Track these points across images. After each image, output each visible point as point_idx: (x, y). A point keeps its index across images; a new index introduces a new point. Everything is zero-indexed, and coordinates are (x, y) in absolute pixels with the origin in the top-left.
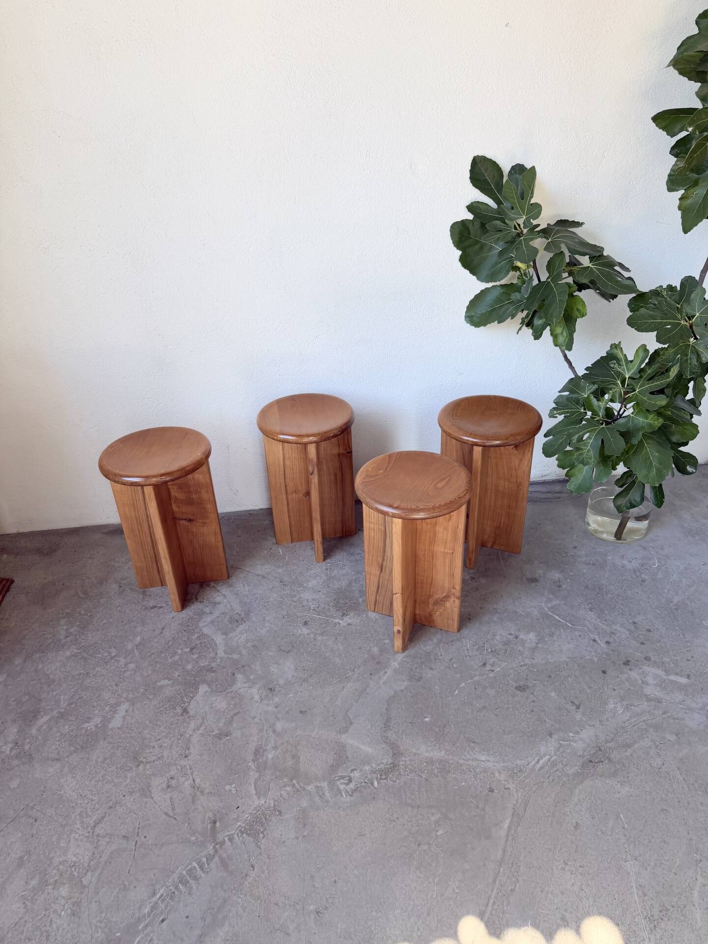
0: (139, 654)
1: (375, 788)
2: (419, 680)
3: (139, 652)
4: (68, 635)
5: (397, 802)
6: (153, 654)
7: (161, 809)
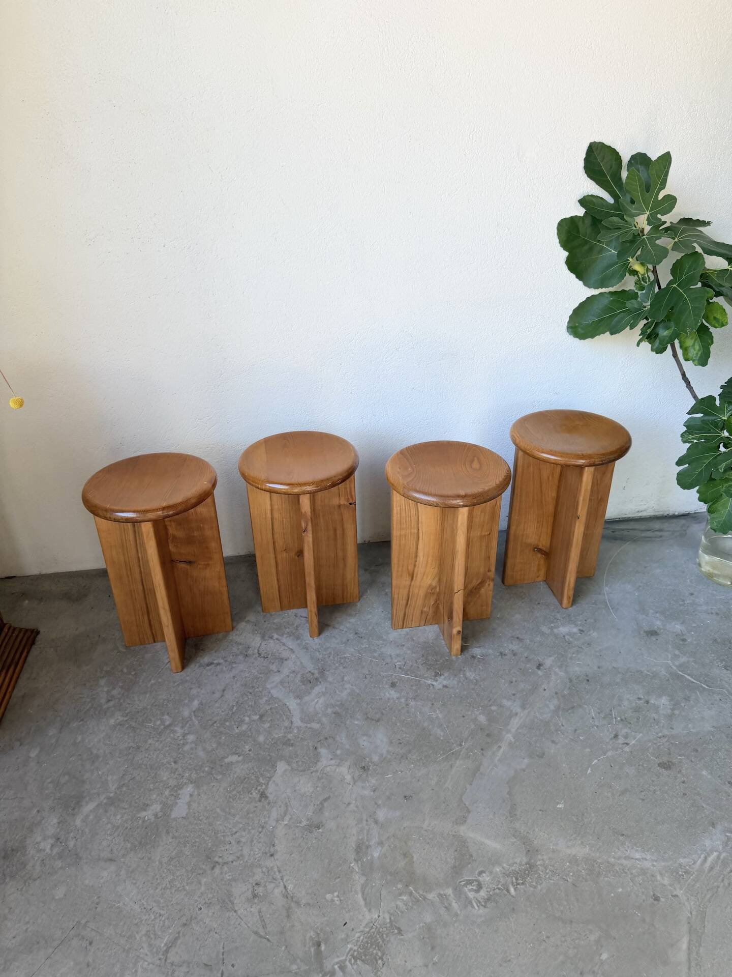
0: (199, 723)
1: (513, 896)
2: (541, 756)
3: (198, 720)
4: (110, 699)
5: (544, 916)
6: (216, 722)
7: (248, 927)
